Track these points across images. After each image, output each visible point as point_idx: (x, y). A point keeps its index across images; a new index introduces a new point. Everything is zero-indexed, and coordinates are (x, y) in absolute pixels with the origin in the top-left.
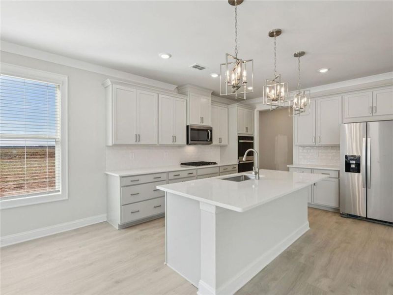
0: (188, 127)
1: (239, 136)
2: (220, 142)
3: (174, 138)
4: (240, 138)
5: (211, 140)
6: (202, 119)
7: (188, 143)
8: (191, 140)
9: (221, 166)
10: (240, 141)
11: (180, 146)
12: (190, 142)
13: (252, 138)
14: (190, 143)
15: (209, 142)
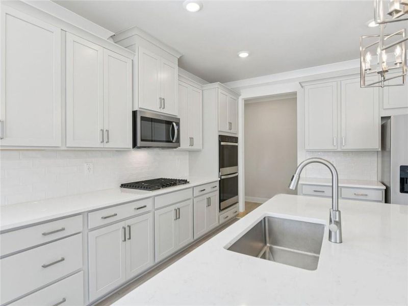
0: (134, 114)
1: (219, 136)
2: (192, 145)
3: (105, 135)
4: (222, 138)
5: (178, 141)
6: (162, 101)
7: (135, 145)
8: (142, 140)
9: (195, 186)
10: (222, 143)
11: (120, 151)
12: (139, 143)
13: (235, 140)
14: (138, 145)
15: (175, 145)
